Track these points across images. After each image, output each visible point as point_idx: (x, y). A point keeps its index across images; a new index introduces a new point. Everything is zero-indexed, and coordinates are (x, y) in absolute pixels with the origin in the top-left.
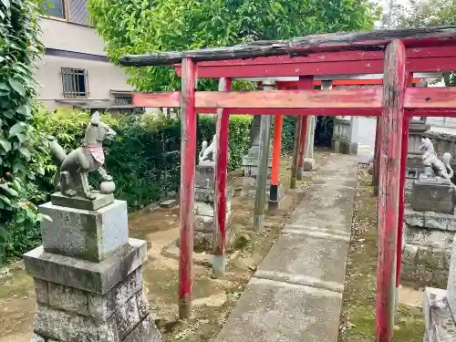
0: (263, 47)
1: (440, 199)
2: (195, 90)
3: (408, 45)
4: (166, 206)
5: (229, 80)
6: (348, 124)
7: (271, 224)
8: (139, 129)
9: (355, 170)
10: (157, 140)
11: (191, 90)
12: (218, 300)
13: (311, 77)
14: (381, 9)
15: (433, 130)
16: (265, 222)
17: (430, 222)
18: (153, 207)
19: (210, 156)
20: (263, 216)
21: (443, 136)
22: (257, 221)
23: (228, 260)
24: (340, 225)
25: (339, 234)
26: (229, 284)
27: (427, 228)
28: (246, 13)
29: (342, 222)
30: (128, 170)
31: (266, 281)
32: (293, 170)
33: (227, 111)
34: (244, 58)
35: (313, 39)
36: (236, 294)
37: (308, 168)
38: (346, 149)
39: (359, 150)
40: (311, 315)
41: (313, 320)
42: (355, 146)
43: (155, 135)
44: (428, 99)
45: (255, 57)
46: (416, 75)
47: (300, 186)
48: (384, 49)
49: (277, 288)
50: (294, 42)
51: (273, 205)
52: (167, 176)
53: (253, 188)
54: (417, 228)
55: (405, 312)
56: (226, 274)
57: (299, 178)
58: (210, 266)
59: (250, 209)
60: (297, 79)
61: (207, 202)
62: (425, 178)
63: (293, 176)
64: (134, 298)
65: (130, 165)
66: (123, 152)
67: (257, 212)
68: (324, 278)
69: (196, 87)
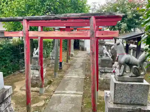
0: (52, 17)
1: (108, 63)
2: (29, 31)
3: (96, 18)
4: (22, 72)
5: (42, 27)
6: (83, 42)
7: (60, 75)
8: (9, 44)
9: (86, 55)
10: (17, 48)
11: (27, 31)
12: (41, 103)
13: (69, 27)
14: (90, 6)
15: (107, 43)
16: (58, 75)
17: (106, 70)
18: (17, 73)
19: (37, 53)
20: (57, 73)
21: (110, 44)
22: (55, 75)
23: (45, 89)
24: (82, 73)
25: (81, 76)
26: (46, 97)
27: (105, 72)
28: (47, 5)
29: (82, 72)
30: (5, 60)
31: (58, 94)
32: (67, 57)
33: (42, 38)
34: (46, 20)
35: (68, 15)
36: (48, 100)
37: (72, 56)
38: (83, 49)
39: (87, 50)
40: (72, 104)
41: (73, 105)
42: (86, 48)
43: (16, 47)
44: (102, 34)
45: (50, 20)
46: (100, 27)
47: (70, 62)
48: (90, 19)
49: (62, 96)
50: (62, 16)
51: (61, 69)
52: (22, 61)
53: (54, 63)
54: (103, 72)
55: (101, 98)
56: (44, 94)
57: (69, 59)
58: (39, 92)
59: (53, 71)
60: (65, 27)
61: (37, 70)
62: (104, 57)
63: (67, 59)
64: (8, 107)
65: (7, 58)
66: (3, 53)
67: (55, 71)
68: (77, 91)
69: (29, 30)
